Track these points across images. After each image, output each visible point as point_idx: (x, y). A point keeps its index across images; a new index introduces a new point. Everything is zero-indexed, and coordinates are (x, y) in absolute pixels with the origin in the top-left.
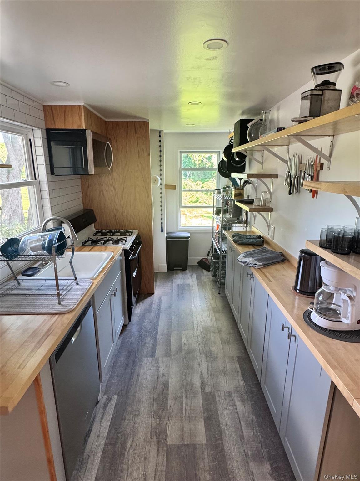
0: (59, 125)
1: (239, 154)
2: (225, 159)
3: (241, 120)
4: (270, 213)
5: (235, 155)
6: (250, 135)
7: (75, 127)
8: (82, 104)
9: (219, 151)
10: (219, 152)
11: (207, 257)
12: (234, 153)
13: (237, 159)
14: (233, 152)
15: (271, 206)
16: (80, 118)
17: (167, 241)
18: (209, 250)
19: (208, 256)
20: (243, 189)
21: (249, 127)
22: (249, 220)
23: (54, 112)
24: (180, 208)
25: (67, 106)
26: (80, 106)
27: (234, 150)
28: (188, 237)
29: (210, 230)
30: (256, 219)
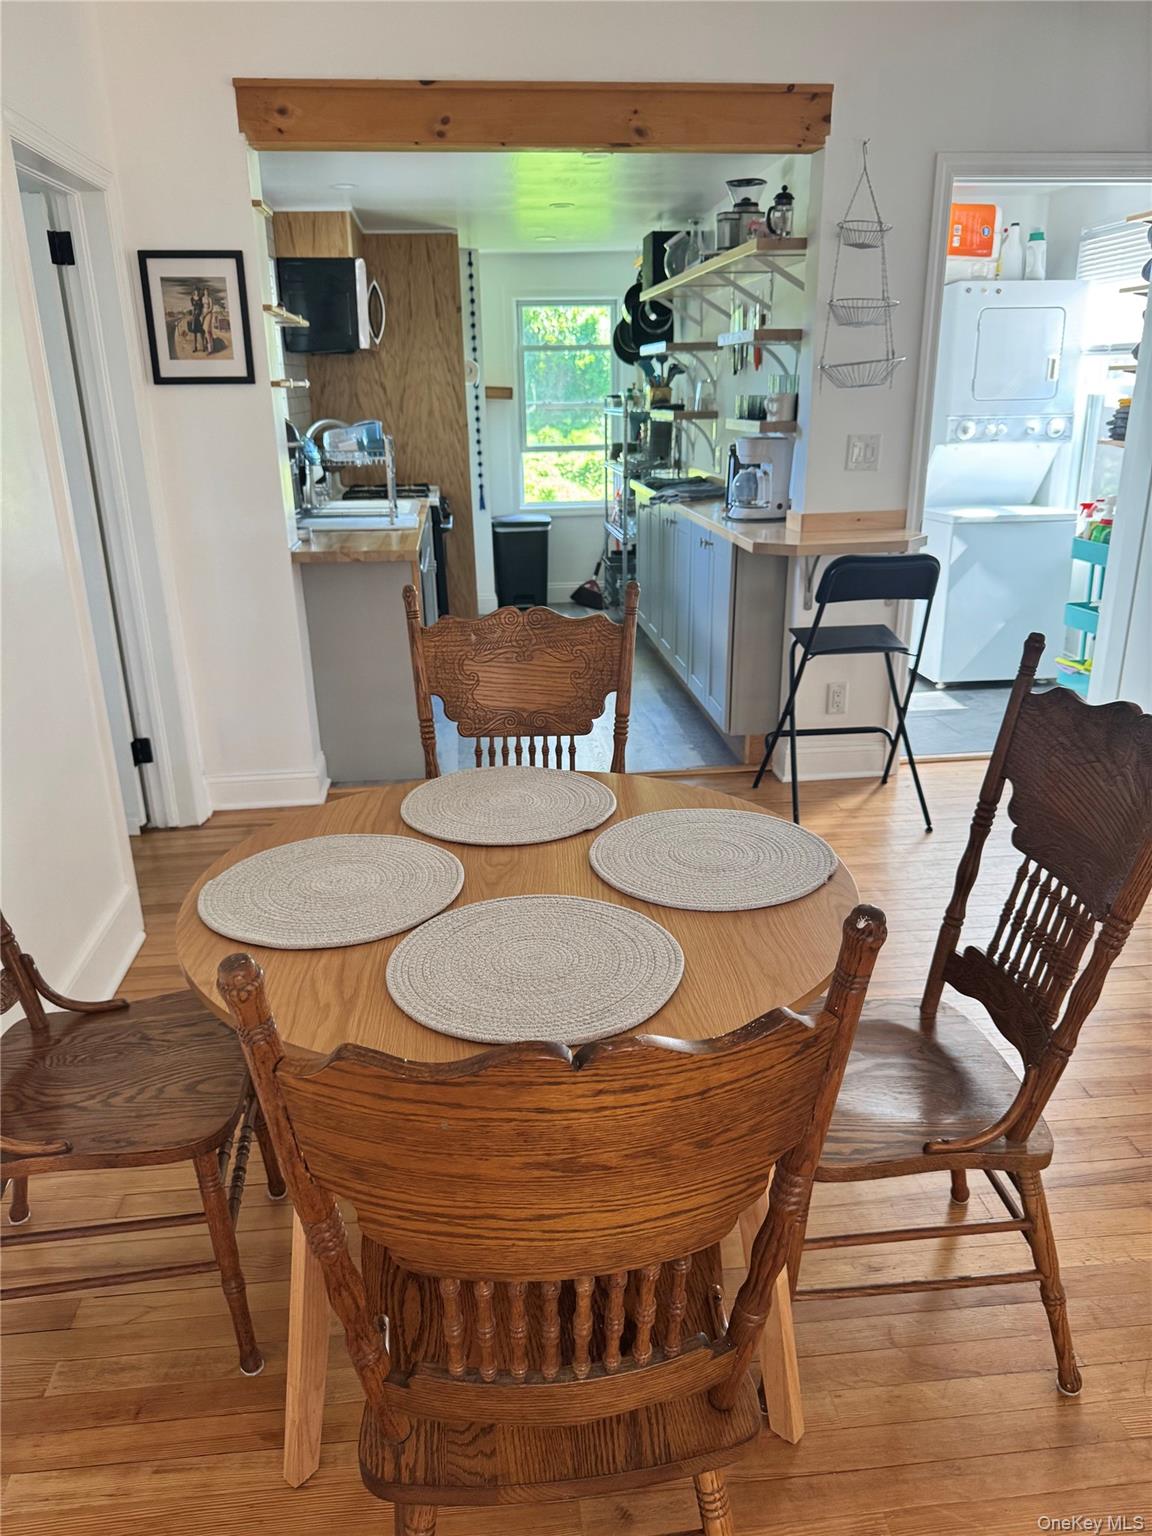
0: (303, 250)
1: (655, 305)
2: (629, 319)
3: (655, 234)
4: (714, 425)
5: (647, 308)
6: (670, 266)
7: (334, 254)
8: (347, 208)
9: (614, 298)
10: (615, 302)
11: (594, 578)
12: (644, 302)
13: (653, 317)
14: (641, 300)
15: (715, 407)
16: (343, 236)
17: (495, 534)
18: (598, 560)
19: (596, 573)
20: (667, 385)
21: (666, 250)
22: (683, 458)
23: (293, 225)
24: (522, 451)
25: (319, 213)
26: (343, 214)
27: (644, 296)
28: (546, 524)
29: (601, 508)
30: (696, 447)
